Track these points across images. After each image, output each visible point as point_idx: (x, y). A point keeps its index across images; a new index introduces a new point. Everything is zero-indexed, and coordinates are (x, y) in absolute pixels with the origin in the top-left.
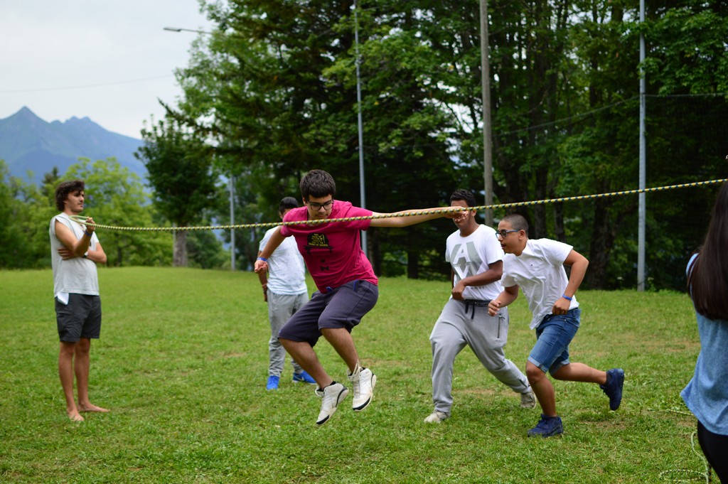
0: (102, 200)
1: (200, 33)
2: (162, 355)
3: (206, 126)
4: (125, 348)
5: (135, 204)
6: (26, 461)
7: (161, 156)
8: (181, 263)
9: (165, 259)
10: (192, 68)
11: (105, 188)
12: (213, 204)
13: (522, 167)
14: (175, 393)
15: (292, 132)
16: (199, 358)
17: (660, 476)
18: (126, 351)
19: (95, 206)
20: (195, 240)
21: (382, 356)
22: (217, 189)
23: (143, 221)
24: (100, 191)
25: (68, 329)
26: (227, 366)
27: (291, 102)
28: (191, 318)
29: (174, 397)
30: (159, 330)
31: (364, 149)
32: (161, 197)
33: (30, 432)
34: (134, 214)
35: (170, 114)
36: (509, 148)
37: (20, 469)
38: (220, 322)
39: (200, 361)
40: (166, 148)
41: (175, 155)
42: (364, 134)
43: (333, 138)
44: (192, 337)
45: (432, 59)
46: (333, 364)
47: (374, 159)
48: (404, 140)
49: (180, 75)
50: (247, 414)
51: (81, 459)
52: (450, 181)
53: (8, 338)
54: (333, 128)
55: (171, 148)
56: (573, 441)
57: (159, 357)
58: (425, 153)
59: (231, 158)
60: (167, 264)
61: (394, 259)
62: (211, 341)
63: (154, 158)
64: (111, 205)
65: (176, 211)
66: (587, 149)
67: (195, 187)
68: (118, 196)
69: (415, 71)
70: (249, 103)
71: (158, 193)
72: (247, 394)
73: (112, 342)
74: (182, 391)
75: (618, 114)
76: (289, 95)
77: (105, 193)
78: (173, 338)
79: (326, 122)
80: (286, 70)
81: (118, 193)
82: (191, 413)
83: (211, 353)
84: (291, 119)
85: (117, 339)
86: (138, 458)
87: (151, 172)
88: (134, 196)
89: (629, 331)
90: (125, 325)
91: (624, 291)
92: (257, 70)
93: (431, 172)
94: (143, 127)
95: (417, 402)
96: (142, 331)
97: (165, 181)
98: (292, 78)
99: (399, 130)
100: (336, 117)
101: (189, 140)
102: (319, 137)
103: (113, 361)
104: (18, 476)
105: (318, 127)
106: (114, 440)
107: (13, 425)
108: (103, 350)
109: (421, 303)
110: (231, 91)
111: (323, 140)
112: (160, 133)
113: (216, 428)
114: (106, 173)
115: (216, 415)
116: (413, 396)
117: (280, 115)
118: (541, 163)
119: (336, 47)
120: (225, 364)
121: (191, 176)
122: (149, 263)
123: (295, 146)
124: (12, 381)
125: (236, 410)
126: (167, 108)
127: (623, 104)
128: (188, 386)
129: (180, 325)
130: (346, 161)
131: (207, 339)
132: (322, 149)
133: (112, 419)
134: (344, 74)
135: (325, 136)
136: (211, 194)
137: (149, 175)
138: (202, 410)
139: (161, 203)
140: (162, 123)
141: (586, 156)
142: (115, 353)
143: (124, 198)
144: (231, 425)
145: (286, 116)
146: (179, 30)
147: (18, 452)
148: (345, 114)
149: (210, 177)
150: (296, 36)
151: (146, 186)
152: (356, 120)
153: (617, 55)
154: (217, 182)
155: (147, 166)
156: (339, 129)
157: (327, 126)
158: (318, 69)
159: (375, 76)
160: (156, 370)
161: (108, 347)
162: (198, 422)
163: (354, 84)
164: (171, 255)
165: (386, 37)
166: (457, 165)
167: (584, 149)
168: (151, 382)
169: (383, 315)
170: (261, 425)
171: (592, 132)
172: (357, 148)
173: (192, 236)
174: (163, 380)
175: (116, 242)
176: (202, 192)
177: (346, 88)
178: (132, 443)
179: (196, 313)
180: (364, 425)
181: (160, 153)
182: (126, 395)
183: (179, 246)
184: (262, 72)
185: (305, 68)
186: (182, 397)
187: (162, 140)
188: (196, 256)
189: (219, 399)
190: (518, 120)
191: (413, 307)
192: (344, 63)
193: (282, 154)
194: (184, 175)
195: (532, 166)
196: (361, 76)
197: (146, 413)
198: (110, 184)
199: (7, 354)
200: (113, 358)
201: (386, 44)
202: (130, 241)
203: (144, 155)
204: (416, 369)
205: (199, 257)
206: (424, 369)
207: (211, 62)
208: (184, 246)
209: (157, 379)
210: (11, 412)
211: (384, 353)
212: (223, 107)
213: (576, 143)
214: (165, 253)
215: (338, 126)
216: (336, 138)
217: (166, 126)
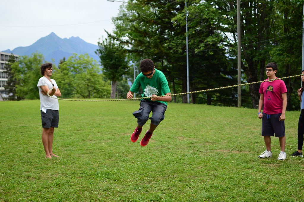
0: (82, 71)
1: (123, 2)
2: (99, 134)
3: (123, 41)
4: (84, 131)
5: (95, 73)
6: (37, 174)
7: (105, 53)
8: (114, 97)
9: (108, 95)
10: (119, 17)
11: (83, 66)
12: (128, 73)
13: (254, 58)
14: (100, 149)
15: (159, 44)
16: (113, 135)
17: (288, 186)
18: (85, 132)
19: (79, 73)
20: (121, 88)
21: (187, 136)
22: (129, 67)
23: (99, 80)
24: (82, 67)
25: (46, 123)
26: (124, 139)
27: (159, 31)
28: (114, 119)
29: (100, 151)
30: (99, 124)
31: (189, 51)
32: (106, 70)
33: (40, 163)
34: (95, 77)
35: (110, 36)
36: (249, 51)
37: (34, 177)
38: (125, 121)
39: (113, 137)
40: (108, 50)
41: (112, 52)
42: (189, 45)
43: (176, 46)
44: (112, 127)
45: (217, 14)
46: (167, 139)
47: (193, 55)
48: (205, 48)
49: (114, 19)
50: (127, 158)
51: (59, 174)
52: (224, 65)
53: (39, 126)
54: (176, 42)
55: (110, 50)
56: (256, 171)
57: (97, 135)
58: (214, 52)
59: (134, 54)
60: (108, 97)
61: (203, 97)
62: (119, 129)
63: (103, 54)
64: (86, 73)
65: (112, 76)
66: (281, 52)
67: (120, 66)
68: (88, 70)
69: (210, 20)
70: (141, 31)
71: (105, 68)
72: (129, 150)
73: (79, 129)
74: (104, 148)
75: (294, 37)
76: (158, 28)
77: (83, 68)
78: (104, 127)
79: (173, 40)
80: (157, 18)
81: (89, 68)
82: (105, 157)
83: (118, 134)
84: (159, 38)
85: (82, 127)
86: (81, 173)
87: (101, 60)
88: (95, 69)
89: (292, 128)
90: (86, 122)
91: (294, 112)
92: (145, 18)
93: (216, 60)
94: (99, 41)
95: (197, 155)
96: (92, 124)
97: (107, 63)
98: (160, 21)
99: (203, 44)
100: (177, 37)
101: (117, 47)
102: (170, 46)
103: (78, 136)
104: (33, 179)
105: (170, 41)
106: (73, 166)
107: (35, 160)
108: (75, 132)
109: (209, 115)
110: (134, 27)
111: (172, 47)
112: (105, 44)
113: (114, 163)
114: (84, 60)
115: (115, 158)
116: (195, 152)
117: (154, 37)
118: (262, 57)
119: (178, 8)
120: (123, 138)
121: (118, 61)
122: (101, 97)
123: (160, 49)
124: (37, 143)
125: (123, 156)
126: (108, 33)
127: (296, 33)
128: (106, 146)
129: (108, 122)
130: (181, 56)
131: (118, 128)
132: (171, 51)
133: (74, 158)
134: (180, 20)
135: (173, 45)
136: (126, 69)
137: (101, 61)
138: (110, 156)
139: (106, 72)
140: (106, 40)
141: (281, 56)
142: (80, 133)
143: (91, 70)
144: (121, 162)
145: (156, 37)
146: (113, 1)
147: (35, 170)
148: (181, 36)
149: (126, 62)
150: (161, 3)
151: (100, 65)
152: (185, 39)
153: (293, 12)
154: (129, 64)
155: (100, 57)
156: (179, 43)
157: (174, 41)
158: (170, 18)
159: (194, 21)
160: (95, 140)
161: (78, 130)
162: (108, 161)
163: (185, 24)
164: (110, 94)
165: (198, 4)
166: (228, 58)
167: (280, 52)
168: (92, 144)
169: (192, 119)
170: (132, 162)
171: (284, 45)
172: (185, 50)
173: (120, 86)
174: (97, 144)
175: (88, 88)
176: (122, 68)
177: (181, 26)
178: (80, 168)
179: (116, 118)
180: (173, 163)
181: (105, 52)
182: (81, 149)
183: (113, 90)
184: (147, 19)
185: (165, 17)
186: (103, 150)
187: (107, 46)
188: (122, 94)
189: (118, 152)
190: (253, 39)
191: (205, 117)
192: (180, 16)
193: (155, 53)
194: (115, 61)
195: (258, 58)
196: (188, 21)
197: (87, 157)
198: (85, 64)
199: (37, 133)
200: (79, 135)
201: (198, 8)
202: (93, 88)
203: (99, 53)
204: (200, 141)
205: (123, 95)
206: (203, 141)
207: (126, 14)
208: (115, 90)
209: (95, 143)
210: (34, 155)
211: (188, 135)
212: (131, 33)
213: (277, 50)
214: (108, 93)
215: (178, 42)
216: (177, 46)
217: (108, 41)
